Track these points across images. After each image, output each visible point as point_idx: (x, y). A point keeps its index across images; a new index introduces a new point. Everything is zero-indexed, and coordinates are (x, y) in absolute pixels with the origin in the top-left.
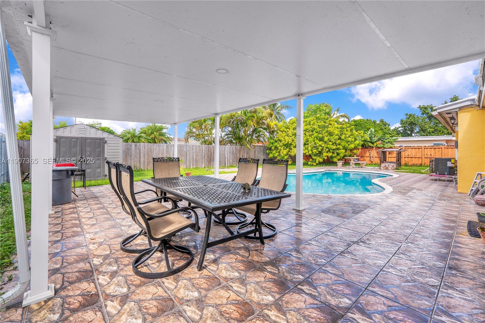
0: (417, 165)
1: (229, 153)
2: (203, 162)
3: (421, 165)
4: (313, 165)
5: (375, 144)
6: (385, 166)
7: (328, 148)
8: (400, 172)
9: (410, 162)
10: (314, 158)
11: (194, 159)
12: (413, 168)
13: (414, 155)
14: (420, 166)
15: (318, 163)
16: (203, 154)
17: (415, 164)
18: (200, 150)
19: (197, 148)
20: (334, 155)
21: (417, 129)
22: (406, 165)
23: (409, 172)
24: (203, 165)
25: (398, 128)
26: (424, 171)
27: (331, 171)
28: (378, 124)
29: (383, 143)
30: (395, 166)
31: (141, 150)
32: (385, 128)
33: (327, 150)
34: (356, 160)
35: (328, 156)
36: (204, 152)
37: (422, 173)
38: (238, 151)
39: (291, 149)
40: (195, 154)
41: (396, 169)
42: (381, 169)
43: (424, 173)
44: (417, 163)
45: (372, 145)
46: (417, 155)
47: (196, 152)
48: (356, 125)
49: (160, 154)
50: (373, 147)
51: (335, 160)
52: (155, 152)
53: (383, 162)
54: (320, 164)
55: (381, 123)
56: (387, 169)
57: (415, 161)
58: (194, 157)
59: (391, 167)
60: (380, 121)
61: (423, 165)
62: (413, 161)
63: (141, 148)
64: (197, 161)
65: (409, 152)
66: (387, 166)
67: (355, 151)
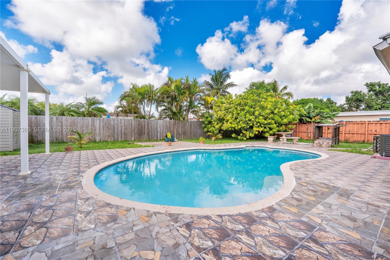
0: (358, 142)
1: (161, 127)
2: (133, 135)
3: (364, 142)
4: (243, 140)
5: (313, 120)
6: (319, 143)
7: (260, 123)
8: (334, 150)
9: (351, 139)
10: (244, 132)
11: (123, 132)
12: (353, 145)
13: (355, 130)
14: (362, 143)
15: (248, 138)
16: (133, 127)
17: (357, 141)
18: (129, 124)
19: (126, 122)
20: (266, 130)
21: (363, 106)
22: (346, 141)
23: (346, 151)
24: (133, 138)
25: (343, 105)
26: (366, 150)
27: (255, 147)
28: (325, 103)
29: (322, 118)
30: (330, 143)
31: (64, 123)
32: (332, 106)
33: (259, 124)
34: (289, 136)
35: (259, 131)
36: (133, 125)
37: (362, 153)
38: (172, 125)
39: (223, 123)
40: (123, 127)
41: (332, 146)
42: (314, 146)
43: (365, 154)
44: (359, 139)
45: (310, 120)
46: (360, 131)
47: (124, 126)
48: (303, 104)
49: (85, 127)
50: (311, 122)
51: (267, 135)
52: (79, 125)
53: (318, 138)
54: (251, 138)
55: (328, 102)
56: (320, 146)
57: (356, 138)
58: (123, 130)
59: (326, 143)
60: (327, 100)
61: (366, 142)
62: (355, 138)
63: (64, 121)
64: (126, 134)
65: (349, 128)
66: (321, 143)
67: (290, 126)
